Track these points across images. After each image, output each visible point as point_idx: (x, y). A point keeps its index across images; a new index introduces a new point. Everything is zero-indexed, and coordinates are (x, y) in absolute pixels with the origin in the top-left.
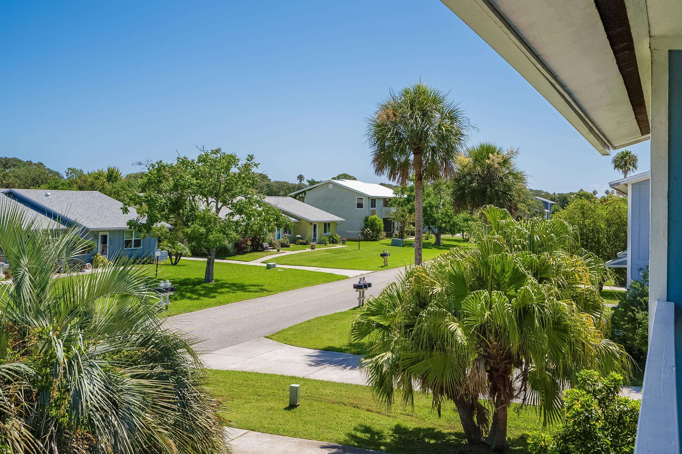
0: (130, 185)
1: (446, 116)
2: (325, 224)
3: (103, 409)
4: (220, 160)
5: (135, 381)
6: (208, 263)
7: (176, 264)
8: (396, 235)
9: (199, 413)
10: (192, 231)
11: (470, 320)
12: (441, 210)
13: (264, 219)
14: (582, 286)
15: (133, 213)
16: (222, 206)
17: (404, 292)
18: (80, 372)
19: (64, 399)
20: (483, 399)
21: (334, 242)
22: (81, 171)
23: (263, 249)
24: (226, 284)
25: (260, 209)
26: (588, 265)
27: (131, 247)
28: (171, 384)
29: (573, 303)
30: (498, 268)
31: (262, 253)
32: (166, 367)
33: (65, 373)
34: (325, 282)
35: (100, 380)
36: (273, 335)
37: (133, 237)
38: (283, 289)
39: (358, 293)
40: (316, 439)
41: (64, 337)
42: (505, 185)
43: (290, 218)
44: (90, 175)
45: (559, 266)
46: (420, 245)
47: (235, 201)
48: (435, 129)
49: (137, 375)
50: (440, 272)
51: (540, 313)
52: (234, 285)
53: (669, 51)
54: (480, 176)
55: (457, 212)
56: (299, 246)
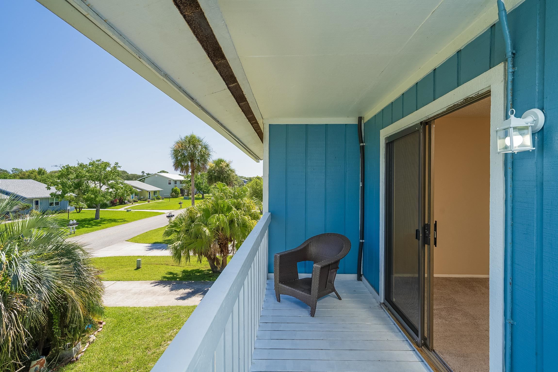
0: (52, 176)
1: (203, 147)
2: (154, 192)
3: (31, 282)
4: (101, 164)
5: (50, 266)
6: (97, 211)
7: (79, 212)
8: (186, 195)
9: (87, 277)
10: (87, 197)
11: (212, 226)
12: (204, 184)
13: (124, 190)
14: (253, 210)
15: (53, 189)
16: (102, 185)
17: (185, 217)
18: (17, 266)
19: (7, 280)
20: (218, 255)
21: (158, 199)
22: (21, 170)
23: (125, 203)
24: (106, 219)
25: (122, 186)
26: (255, 203)
27: (53, 206)
28: (71, 266)
29: (250, 217)
30: (222, 206)
31: (124, 205)
32: (68, 258)
33: (7, 268)
34: (154, 216)
35: (29, 268)
36: (129, 240)
37: (54, 201)
38: (135, 220)
39: (169, 219)
40: (149, 280)
41: (6, 250)
42: (228, 174)
43: (137, 189)
44: (27, 172)
45: (245, 204)
46: (194, 199)
47: (109, 183)
48: (199, 152)
49: (51, 264)
50: (199, 208)
51: (237, 221)
52: (110, 220)
53: (269, 124)
54: (218, 171)
55: (210, 185)
56: (142, 201)
